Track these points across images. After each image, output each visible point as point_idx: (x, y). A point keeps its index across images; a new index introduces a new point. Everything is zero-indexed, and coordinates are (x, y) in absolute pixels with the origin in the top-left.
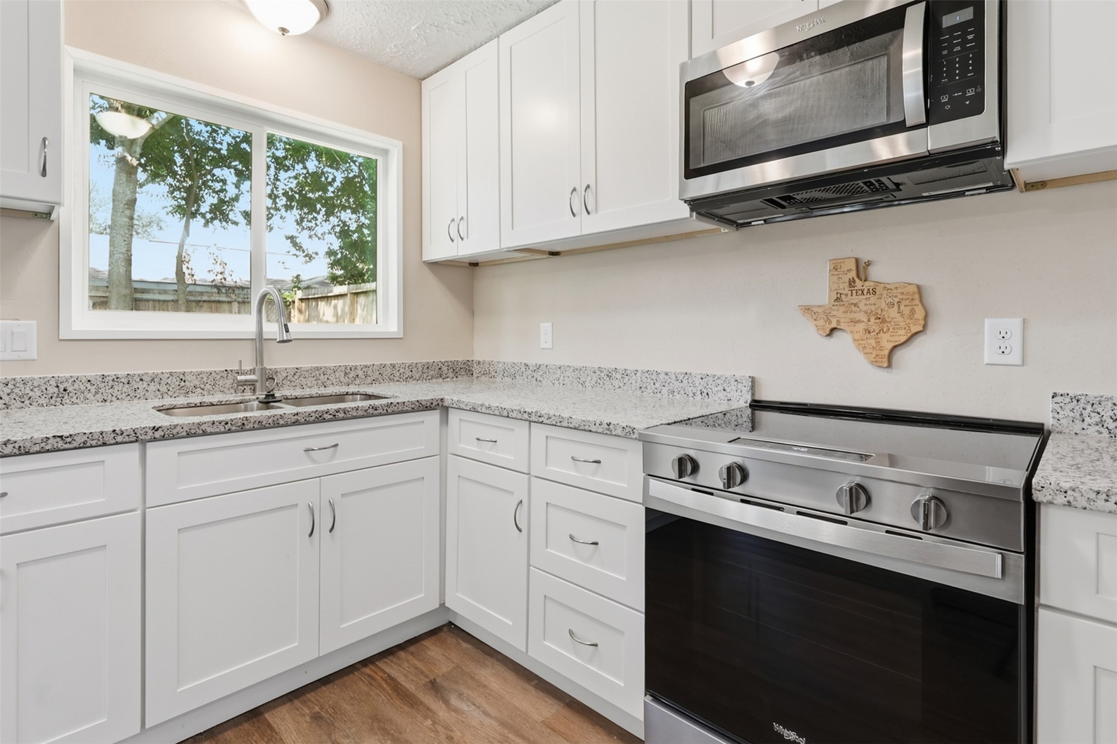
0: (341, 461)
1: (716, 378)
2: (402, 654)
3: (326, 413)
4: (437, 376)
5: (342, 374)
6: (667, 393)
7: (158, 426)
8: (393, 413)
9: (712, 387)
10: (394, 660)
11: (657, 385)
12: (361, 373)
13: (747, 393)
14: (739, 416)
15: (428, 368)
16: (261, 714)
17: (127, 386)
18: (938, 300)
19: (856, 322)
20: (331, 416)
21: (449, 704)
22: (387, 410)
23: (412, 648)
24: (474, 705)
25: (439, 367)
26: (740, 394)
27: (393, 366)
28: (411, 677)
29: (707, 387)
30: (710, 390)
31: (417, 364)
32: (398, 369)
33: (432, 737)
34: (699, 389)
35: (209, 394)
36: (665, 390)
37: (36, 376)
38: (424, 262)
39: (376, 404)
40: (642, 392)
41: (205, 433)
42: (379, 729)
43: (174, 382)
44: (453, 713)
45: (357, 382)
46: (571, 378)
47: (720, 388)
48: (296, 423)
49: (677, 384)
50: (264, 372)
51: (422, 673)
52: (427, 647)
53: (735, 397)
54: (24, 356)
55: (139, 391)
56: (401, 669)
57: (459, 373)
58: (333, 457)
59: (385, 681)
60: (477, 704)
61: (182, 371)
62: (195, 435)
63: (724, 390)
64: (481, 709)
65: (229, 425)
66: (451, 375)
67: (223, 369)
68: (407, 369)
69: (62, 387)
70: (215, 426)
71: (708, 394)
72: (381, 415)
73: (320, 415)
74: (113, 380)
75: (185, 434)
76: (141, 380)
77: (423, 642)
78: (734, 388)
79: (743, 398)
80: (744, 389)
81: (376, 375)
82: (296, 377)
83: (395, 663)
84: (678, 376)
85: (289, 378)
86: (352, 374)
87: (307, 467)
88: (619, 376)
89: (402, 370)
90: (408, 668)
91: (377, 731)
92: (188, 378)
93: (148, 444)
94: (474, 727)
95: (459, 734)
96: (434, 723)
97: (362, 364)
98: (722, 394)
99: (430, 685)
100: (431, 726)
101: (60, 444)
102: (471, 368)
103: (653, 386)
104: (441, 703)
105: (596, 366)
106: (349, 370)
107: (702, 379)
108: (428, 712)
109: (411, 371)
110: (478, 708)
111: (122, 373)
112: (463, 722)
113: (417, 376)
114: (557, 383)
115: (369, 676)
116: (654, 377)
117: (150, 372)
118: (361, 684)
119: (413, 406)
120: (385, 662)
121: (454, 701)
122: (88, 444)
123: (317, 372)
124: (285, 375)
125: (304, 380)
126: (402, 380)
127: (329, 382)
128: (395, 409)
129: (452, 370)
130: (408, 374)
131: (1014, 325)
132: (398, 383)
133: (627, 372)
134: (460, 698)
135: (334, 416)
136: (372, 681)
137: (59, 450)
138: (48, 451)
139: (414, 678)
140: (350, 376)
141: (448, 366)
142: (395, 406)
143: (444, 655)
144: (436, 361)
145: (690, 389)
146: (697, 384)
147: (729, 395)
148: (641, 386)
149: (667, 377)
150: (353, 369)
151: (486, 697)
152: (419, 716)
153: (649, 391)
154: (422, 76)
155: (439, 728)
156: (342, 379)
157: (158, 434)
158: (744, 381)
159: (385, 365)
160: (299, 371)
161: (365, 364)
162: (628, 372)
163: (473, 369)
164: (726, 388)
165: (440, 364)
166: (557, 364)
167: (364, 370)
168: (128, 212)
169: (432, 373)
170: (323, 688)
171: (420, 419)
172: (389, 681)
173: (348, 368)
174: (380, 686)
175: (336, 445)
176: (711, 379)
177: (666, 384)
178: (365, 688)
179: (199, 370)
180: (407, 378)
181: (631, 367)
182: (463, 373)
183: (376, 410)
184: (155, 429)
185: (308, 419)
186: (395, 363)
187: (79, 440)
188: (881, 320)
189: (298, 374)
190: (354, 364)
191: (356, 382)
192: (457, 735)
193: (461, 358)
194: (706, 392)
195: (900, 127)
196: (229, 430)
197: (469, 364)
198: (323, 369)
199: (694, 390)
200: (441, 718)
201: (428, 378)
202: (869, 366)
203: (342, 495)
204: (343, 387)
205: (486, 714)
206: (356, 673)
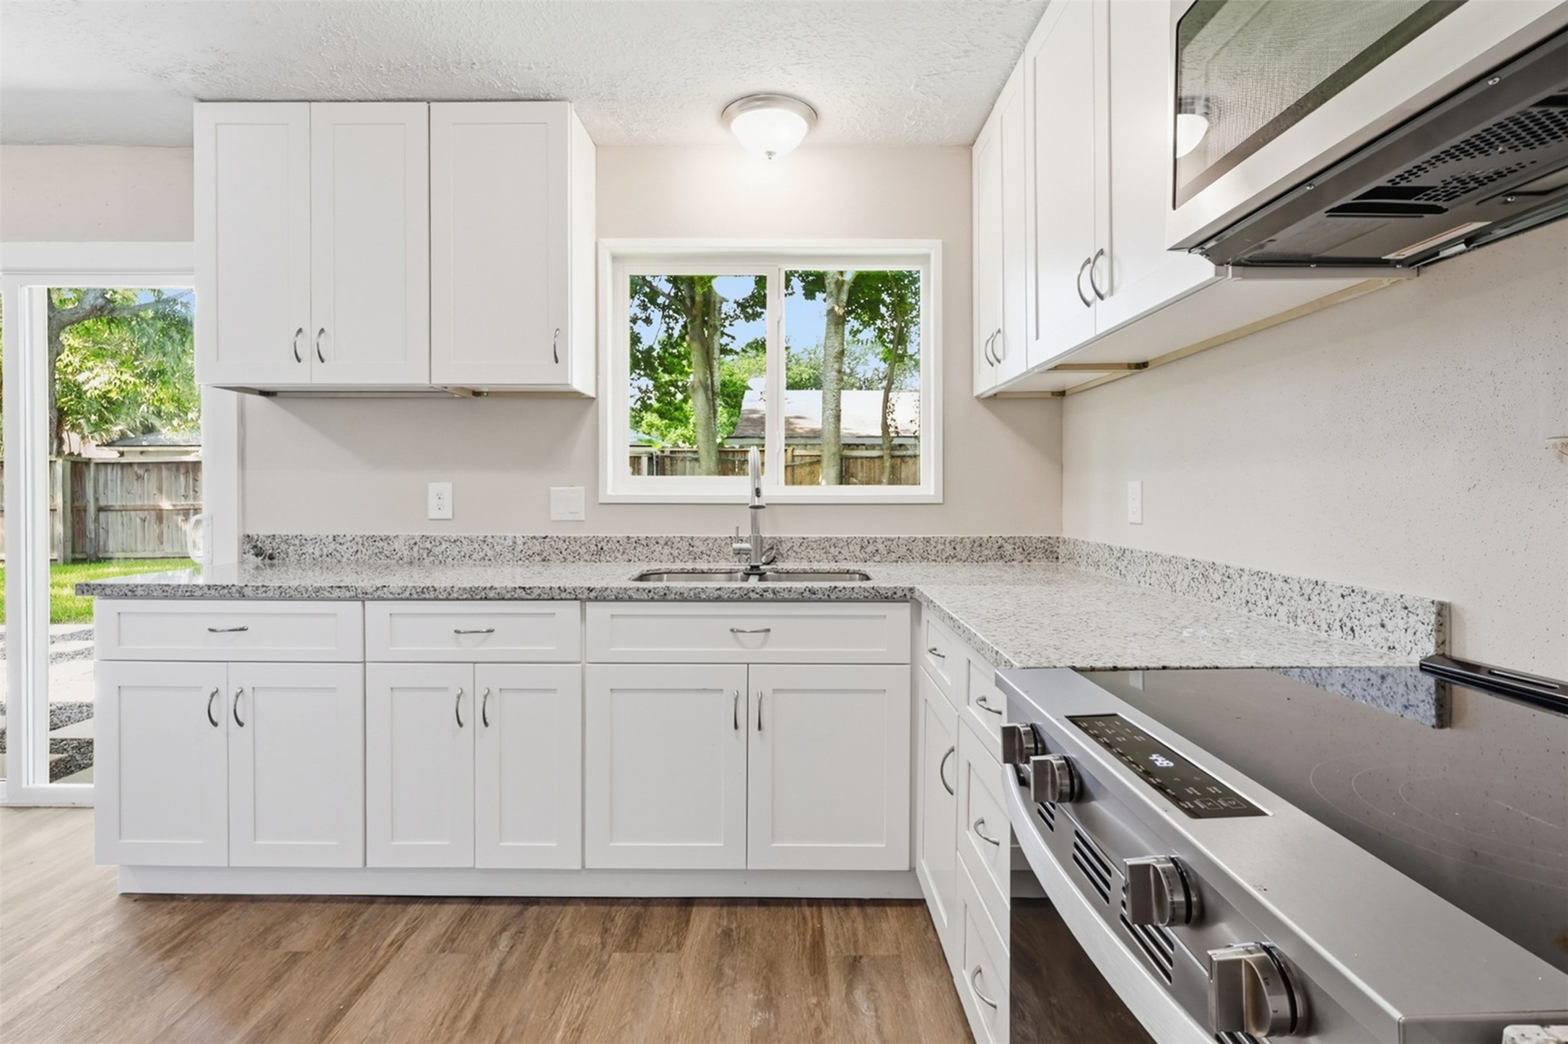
0: (773, 650)
1: (1368, 597)
2: (855, 911)
3: (753, 591)
4: (995, 557)
5: (858, 548)
6: (1285, 619)
7: (592, 586)
8: (838, 600)
9: (1362, 615)
10: (842, 913)
11: (1272, 600)
12: (881, 548)
13: (1425, 639)
14: (1411, 686)
15: (981, 545)
16: (692, 905)
17: (646, 548)
20: (758, 596)
21: (851, 993)
22: (829, 596)
23: (870, 910)
24: (876, 1011)
25: (999, 544)
26: (1412, 638)
27: (928, 540)
28: (841, 940)
29: (1352, 615)
30: (1357, 623)
31: (962, 539)
32: (934, 544)
33: (802, 1017)
34: (1338, 617)
35: (714, 561)
36: (1283, 611)
37: (583, 535)
38: (978, 398)
39: (815, 586)
40: (1250, 611)
41: (630, 599)
42: (764, 978)
43: (685, 546)
44: (846, 1005)
45: (877, 558)
46: (1159, 575)
47: (1375, 620)
48: (718, 599)
49: (1302, 602)
50: (759, 541)
51: (856, 942)
52: (887, 916)
53: (1402, 642)
54: (577, 517)
55: (655, 553)
56: (840, 927)
57: (1032, 555)
58: (763, 644)
59: (813, 930)
60: (879, 1013)
61: (690, 536)
62: (622, 600)
63: (1383, 626)
64: (879, 1021)
65: (652, 593)
66: (1019, 556)
67: (728, 536)
68: (948, 545)
69: (600, 546)
70: (639, 593)
71: (1352, 630)
72: (820, 600)
73: (745, 592)
74: (636, 542)
75: (613, 597)
76: (657, 543)
77: (888, 909)
78: (1402, 624)
79: (1419, 647)
80: (1421, 628)
81: (903, 551)
82: (803, 548)
83: (840, 918)
84: (1305, 586)
85: (794, 549)
86: (871, 548)
87: (731, 649)
88: (1218, 578)
89: (940, 547)
90: (848, 929)
91: (761, 979)
92: (696, 543)
93: (588, 603)
94: (853, 1036)
95: (831, 1033)
96: (818, 1004)
97: (883, 536)
98: (1377, 634)
99: (851, 960)
100: (812, 1006)
101: (523, 594)
102: (1055, 549)
103: (1266, 602)
104: (845, 986)
105: (1190, 557)
106: (866, 543)
107: (1343, 596)
108: (824, 989)
109: (955, 549)
110: (877, 1017)
111: (642, 536)
112: (847, 1021)
113: (964, 556)
114: (1142, 580)
115: (804, 918)
116: (1267, 584)
117: (664, 536)
118: (790, 922)
119: (867, 594)
120: (831, 912)
121: (859, 994)
122: (542, 597)
123: (826, 543)
124: (790, 545)
125: (811, 552)
126: (939, 559)
127: (841, 557)
128: (841, 595)
129: (1021, 549)
130: (949, 551)
132: (934, 563)
133: (1229, 570)
134: (868, 993)
135: (762, 595)
136: (801, 925)
137: (523, 599)
138: (516, 599)
139: (842, 945)
140: (868, 550)
141: (1015, 544)
142: (840, 591)
143: (896, 934)
144: (993, 536)
145: (1323, 615)
146: (1335, 608)
147: (1392, 638)
148: (1249, 599)
149: (1286, 587)
150: (871, 541)
151: (897, 1010)
152: (810, 987)
153: (1260, 611)
154: (970, 140)
155: (818, 1014)
156: (857, 553)
157: (592, 595)
158: (1420, 611)
159: (916, 539)
160: (805, 541)
161: (888, 536)
162: (1231, 571)
163: (1059, 551)
164: (1386, 622)
165: (1000, 540)
166: (1143, 550)
167: (885, 543)
168: (836, 366)
169: (986, 552)
170: (756, 908)
171: (882, 613)
172: (816, 933)
173: (865, 540)
174: (804, 935)
175: (768, 630)
176: (1359, 599)
177: (1285, 601)
178: (789, 928)
179: (706, 536)
180: (947, 558)
181: (1236, 564)
182: (1040, 556)
183: (814, 594)
184: (590, 590)
185: (731, 596)
186: (930, 536)
187: (536, 592)
189: (805, 545)
190: (873, 536)
191: (875, 558)
192: (828, 1032)
193: (1037, 534)
194: (1349, 625)
196: (652, 598)
197: (1051, 541)
198: (834, 540)
199: (1330, 618)
200: (829, 1004)
201: (980, 559)
203: (774, 690)
204: (859, 563)
205: (879, 1030)
206: (796, 908)
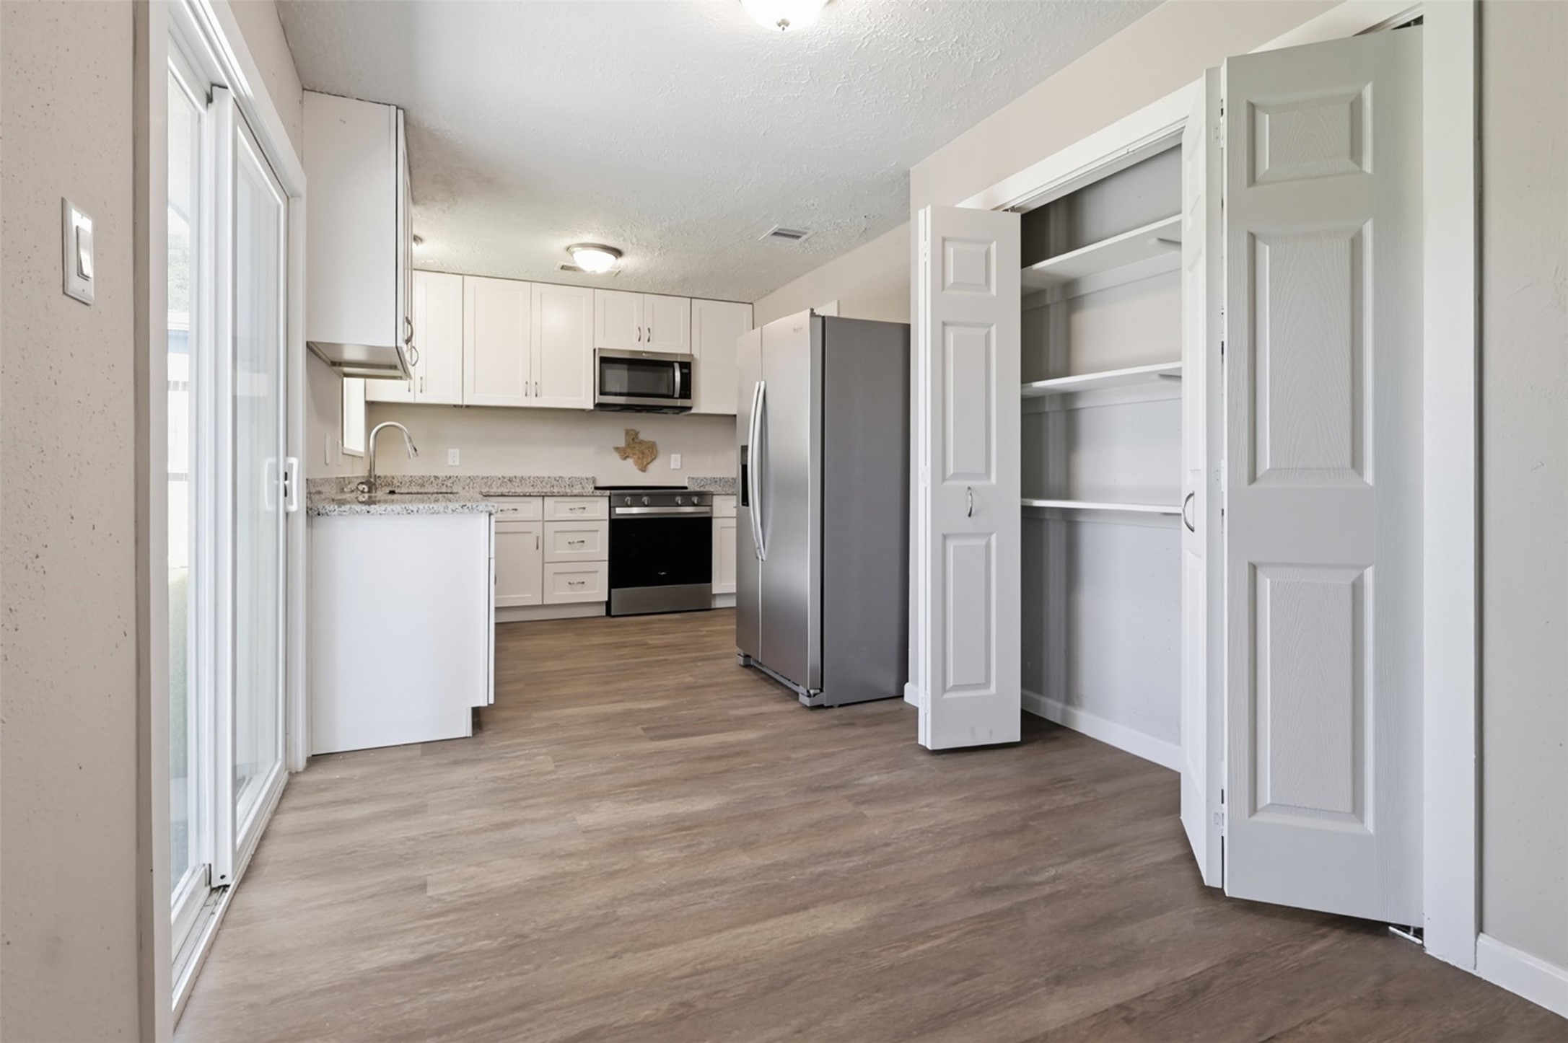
1: (575, 478)
11: (543, 483)
18: (660, 448)
19: (635, 454)
47: (578, 481)
78: (585, 481)
80: (589, 481)
114: (467, 488)
131: (679, 456)
158: (589, 478)
164: (580, 481)
176: (573, 479)
188: (643, 453)
195: (672, 397)
202: (638, 471)
